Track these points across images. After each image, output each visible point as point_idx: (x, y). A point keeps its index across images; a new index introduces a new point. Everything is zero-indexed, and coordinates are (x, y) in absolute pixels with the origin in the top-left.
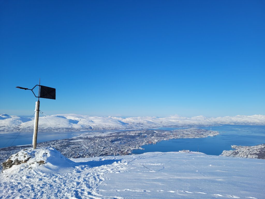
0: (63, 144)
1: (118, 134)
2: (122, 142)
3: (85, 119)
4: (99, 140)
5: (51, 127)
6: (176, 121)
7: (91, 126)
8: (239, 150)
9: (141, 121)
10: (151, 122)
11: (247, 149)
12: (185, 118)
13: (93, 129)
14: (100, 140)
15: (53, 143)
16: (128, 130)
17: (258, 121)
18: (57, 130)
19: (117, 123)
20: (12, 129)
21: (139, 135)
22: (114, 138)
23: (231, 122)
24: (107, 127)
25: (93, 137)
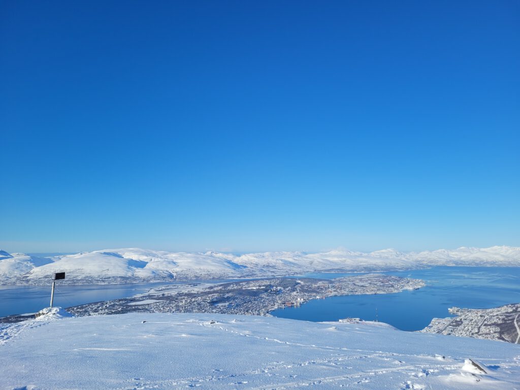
0: (114, 309)
1: (225, 288)
2: (232, 303)
3: (161, 258)
4: (186, 301)
5: (92, 275)
6: (340, 259)
7: (171, 272)
8: (463, 317)
9: (272, 261)
10: (290, 263)
11: (479, 314)
12: (358, 253)
13: (175, 279)
14: (188, 301)
15: (95, 307)
16: (244, 279)
17: (502, 259)
18: (103, 281)
19: (224, 265)
20: (14, 280)
21: (267, 289)
22: (216, 295)
23: (447, 262)
24: (203, 273)
25: (176, 295)
